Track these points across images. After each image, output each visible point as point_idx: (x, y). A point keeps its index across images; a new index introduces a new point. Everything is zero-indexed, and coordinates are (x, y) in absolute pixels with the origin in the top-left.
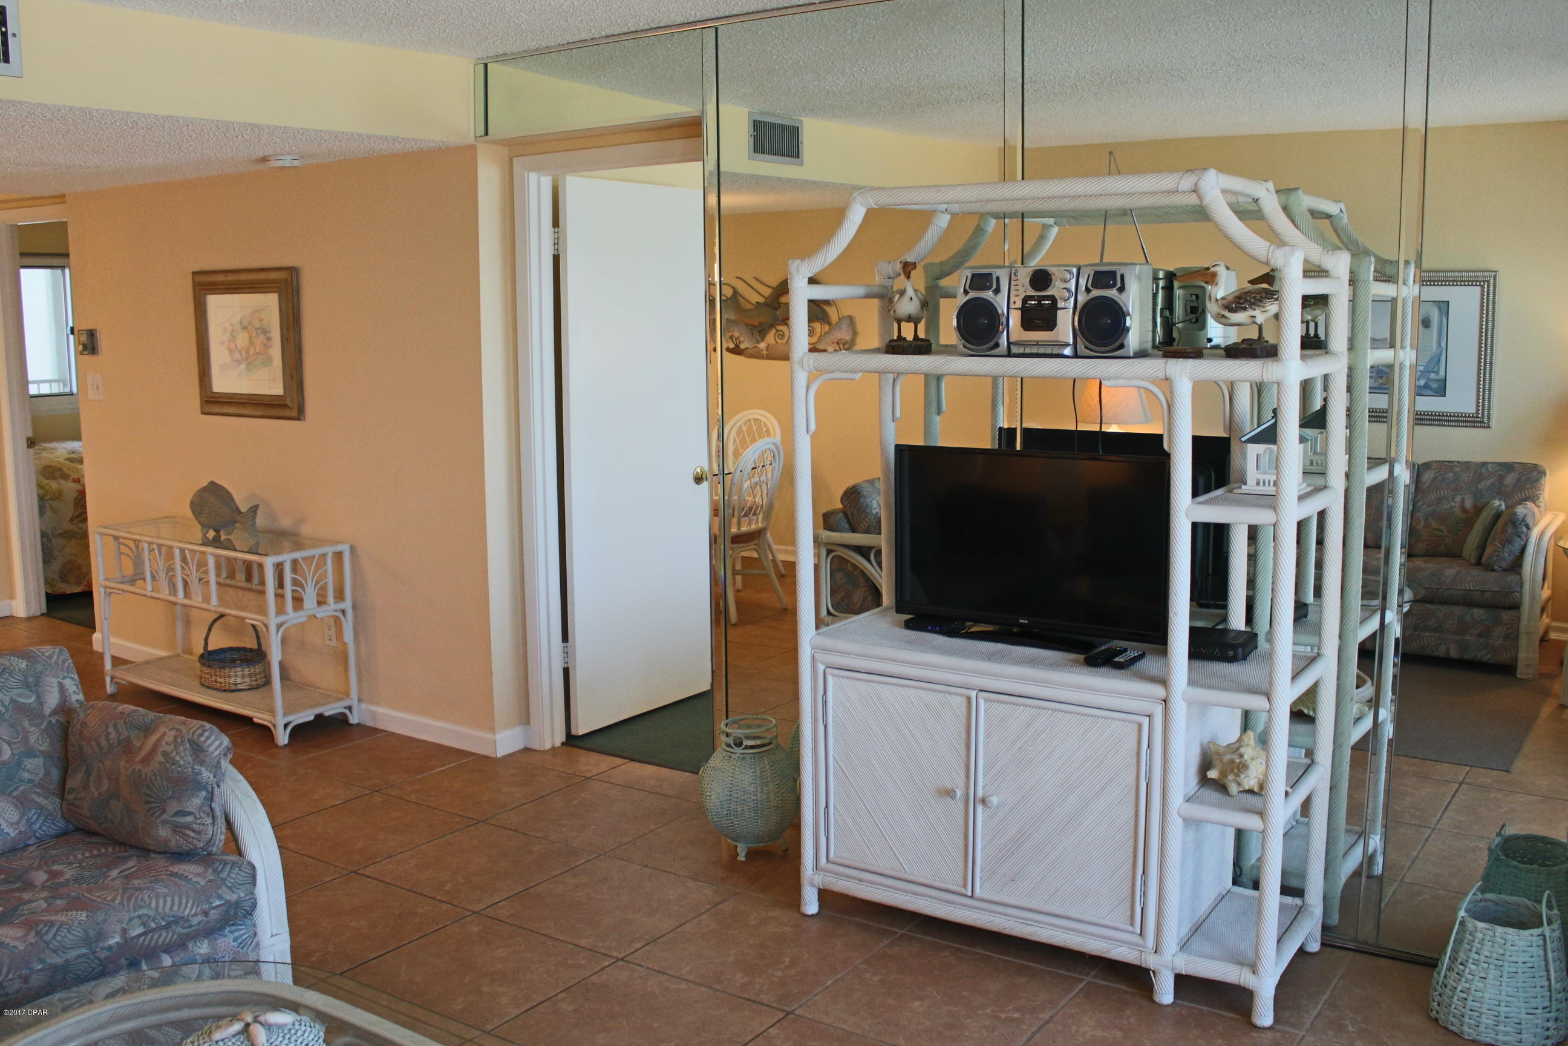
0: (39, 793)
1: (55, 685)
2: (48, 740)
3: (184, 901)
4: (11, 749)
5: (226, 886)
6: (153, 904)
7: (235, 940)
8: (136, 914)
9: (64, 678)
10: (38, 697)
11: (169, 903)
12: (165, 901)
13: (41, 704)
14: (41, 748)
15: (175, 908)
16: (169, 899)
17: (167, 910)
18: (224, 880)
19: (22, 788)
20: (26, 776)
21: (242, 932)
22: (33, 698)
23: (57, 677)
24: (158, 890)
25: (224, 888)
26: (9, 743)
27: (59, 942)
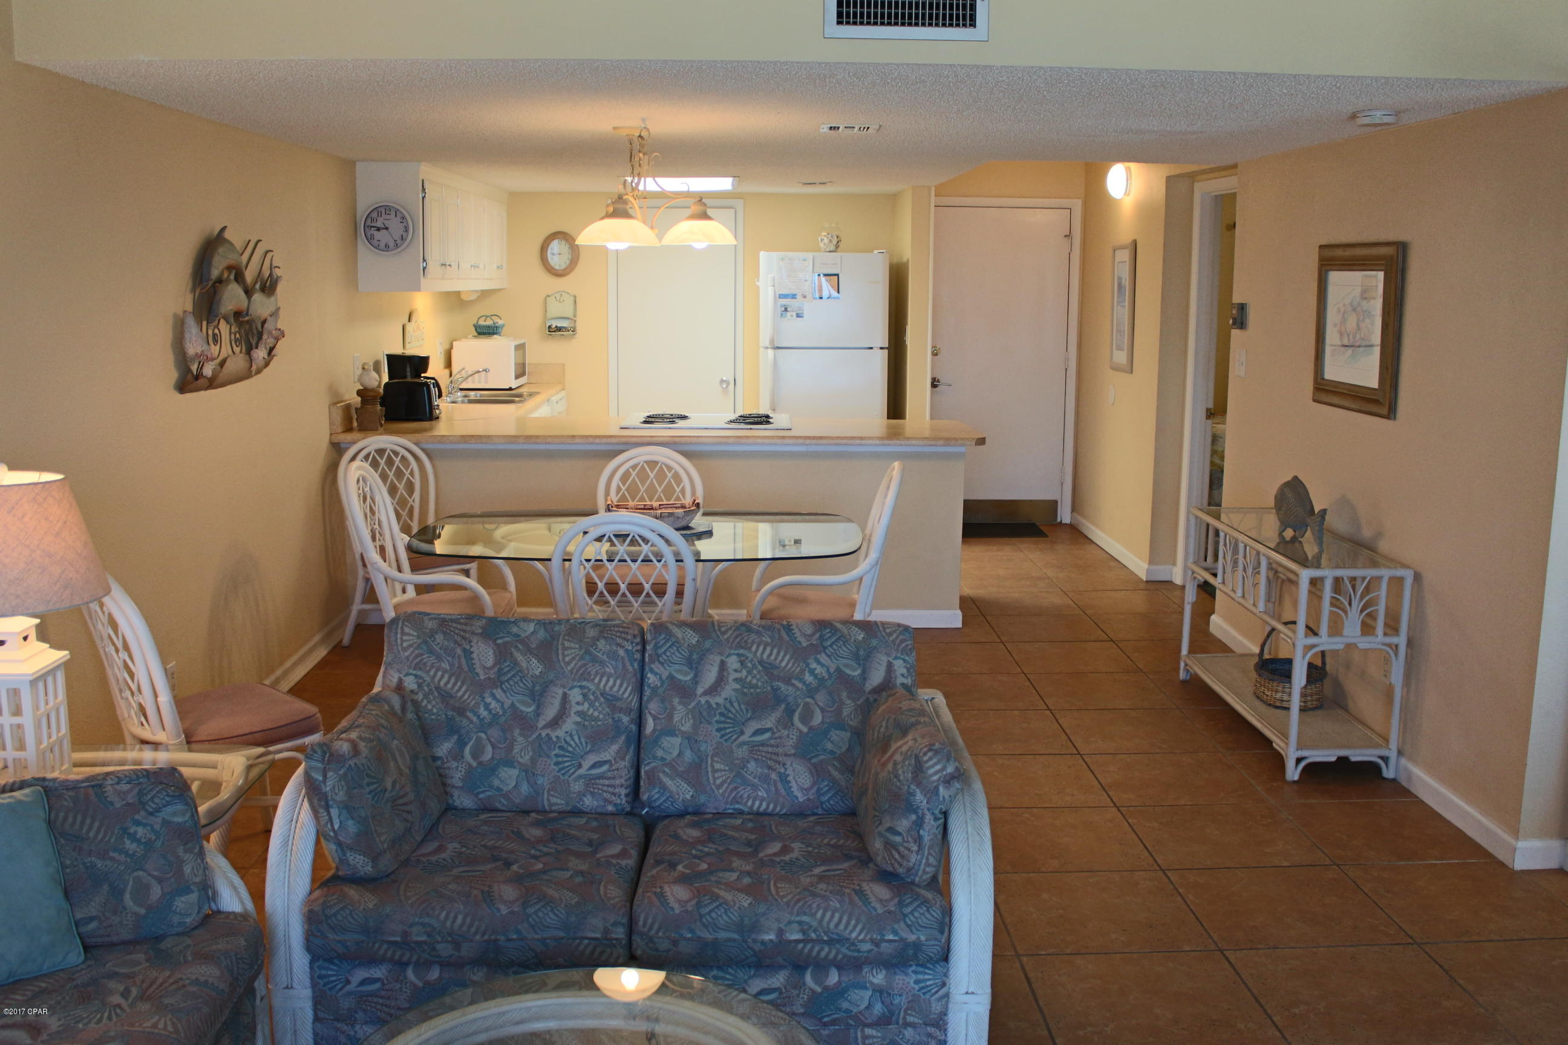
0: (836, 767)
1: (885, 664)
2: (860, 717)
3: (853, 922)
4: (823, 717)
5: (905, 922)
6: (819, 915)
7: (917, 982)
8: (798, 919)
9: (896, 658)
10: (864, 672)
11: (836, 919)
12: (832, 917)
13: (865, 679)
14: (851, 723)
15: (842, 927)
16: (837, 915)
17: (832, 926)
18: (905, 916)
19: (822, 757)
20: (829, 746)
21: (927, 977)
22: (859, 672)
23: (888, 655)
24: (831, 903)
25: (902, 924)
26: (822, 710)
27: (713, 919)
